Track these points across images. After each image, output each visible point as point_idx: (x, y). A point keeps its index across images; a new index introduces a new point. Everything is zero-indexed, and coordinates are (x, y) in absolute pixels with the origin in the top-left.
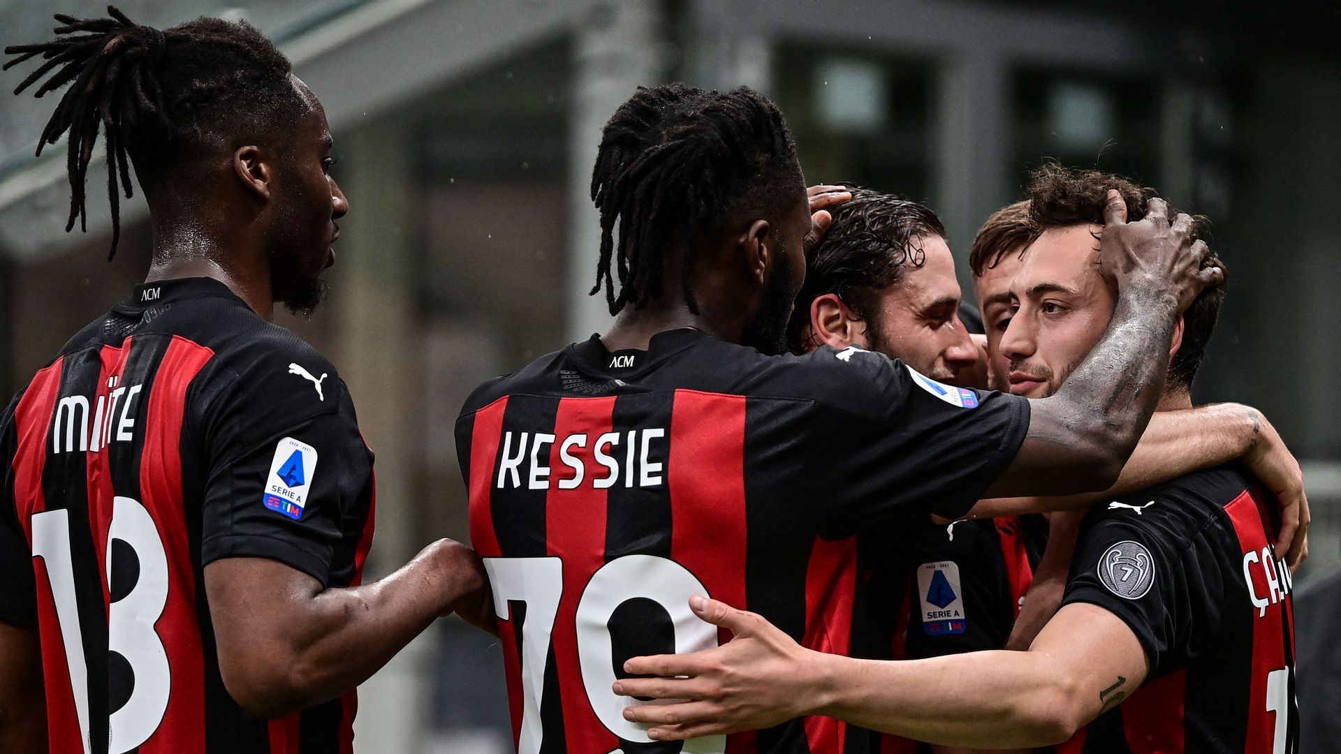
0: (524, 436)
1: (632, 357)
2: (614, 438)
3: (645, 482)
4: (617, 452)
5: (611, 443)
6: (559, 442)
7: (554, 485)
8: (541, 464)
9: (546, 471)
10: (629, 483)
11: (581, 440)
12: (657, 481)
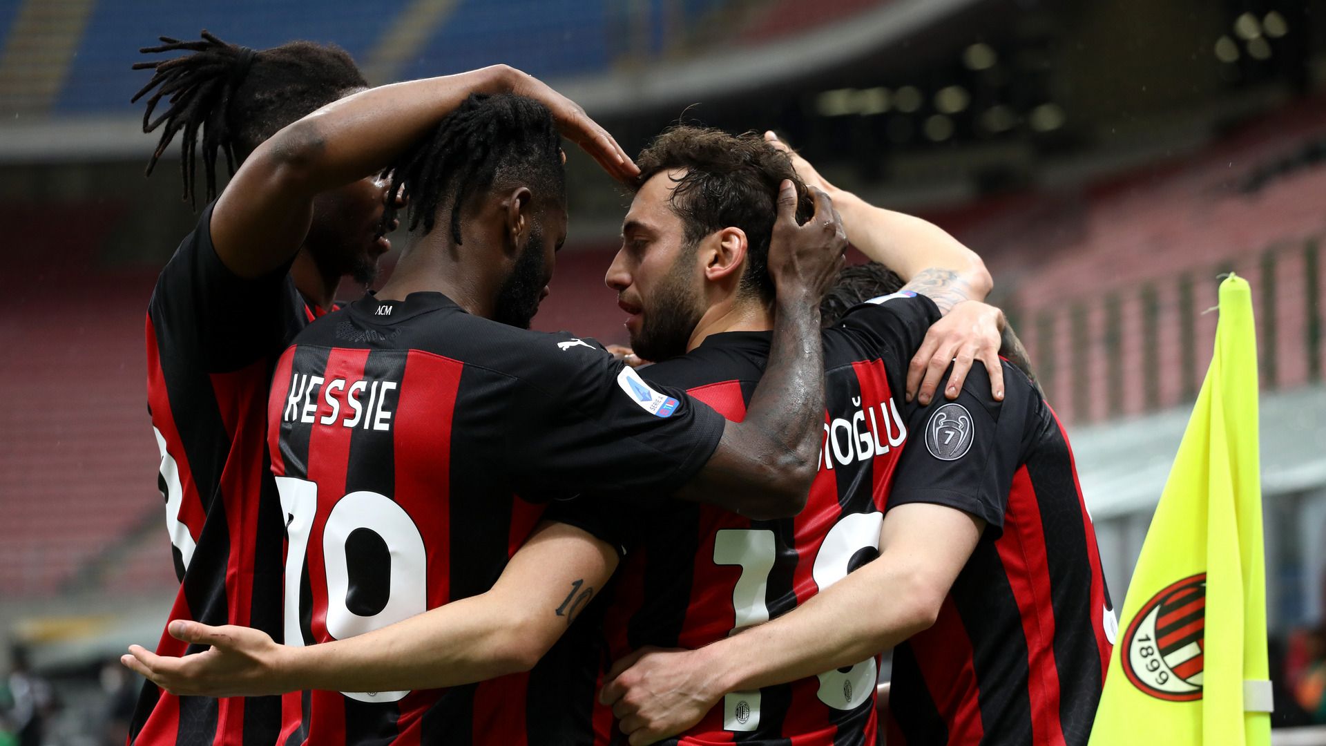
0: (305, 377)
1: (391, 307)
2: (361, 385)
3: (378, 426)
4: (363, 397)
5: (360, 389)
6: (327, 384)
7: (318, 421)
8: (313, 401)
9: (314, 408)
10: (366, 426)
11: (340, 384)
12: (386, 427)
